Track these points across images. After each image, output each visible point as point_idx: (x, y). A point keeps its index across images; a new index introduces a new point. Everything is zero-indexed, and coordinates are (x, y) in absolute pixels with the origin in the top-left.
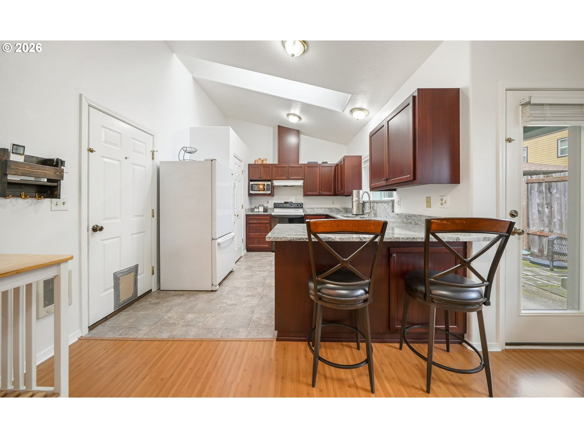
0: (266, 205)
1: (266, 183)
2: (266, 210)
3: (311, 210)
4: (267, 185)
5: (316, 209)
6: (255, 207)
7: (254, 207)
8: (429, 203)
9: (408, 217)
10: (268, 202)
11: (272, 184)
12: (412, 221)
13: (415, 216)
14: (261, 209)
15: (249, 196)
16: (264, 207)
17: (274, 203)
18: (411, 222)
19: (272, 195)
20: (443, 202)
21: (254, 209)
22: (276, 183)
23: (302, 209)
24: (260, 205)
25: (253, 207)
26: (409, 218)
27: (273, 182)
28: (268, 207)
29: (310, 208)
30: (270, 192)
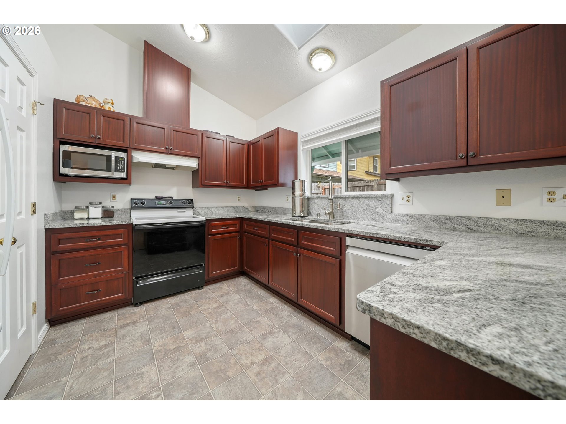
0: (108, 204)
1: (113, 154)
2: (108, 213)
3: (206, 210)
4: (117, 158)
5: (215, 209)
6: (76, 208)
7: (72, 208)
10: (114, 197)
11: (130, 158)
14: (96, 213)
15: (55, 180)
16: (103, 207)
17: (131, 199)
19: (127, 181)
21: (73, 213)
22: (139, 157)
23: (192, 210)
24: (90, 204)
25: (69, 206)
27: (132, 155)
28: (115, 208)
29: (205, 208)
30: (123, 175)
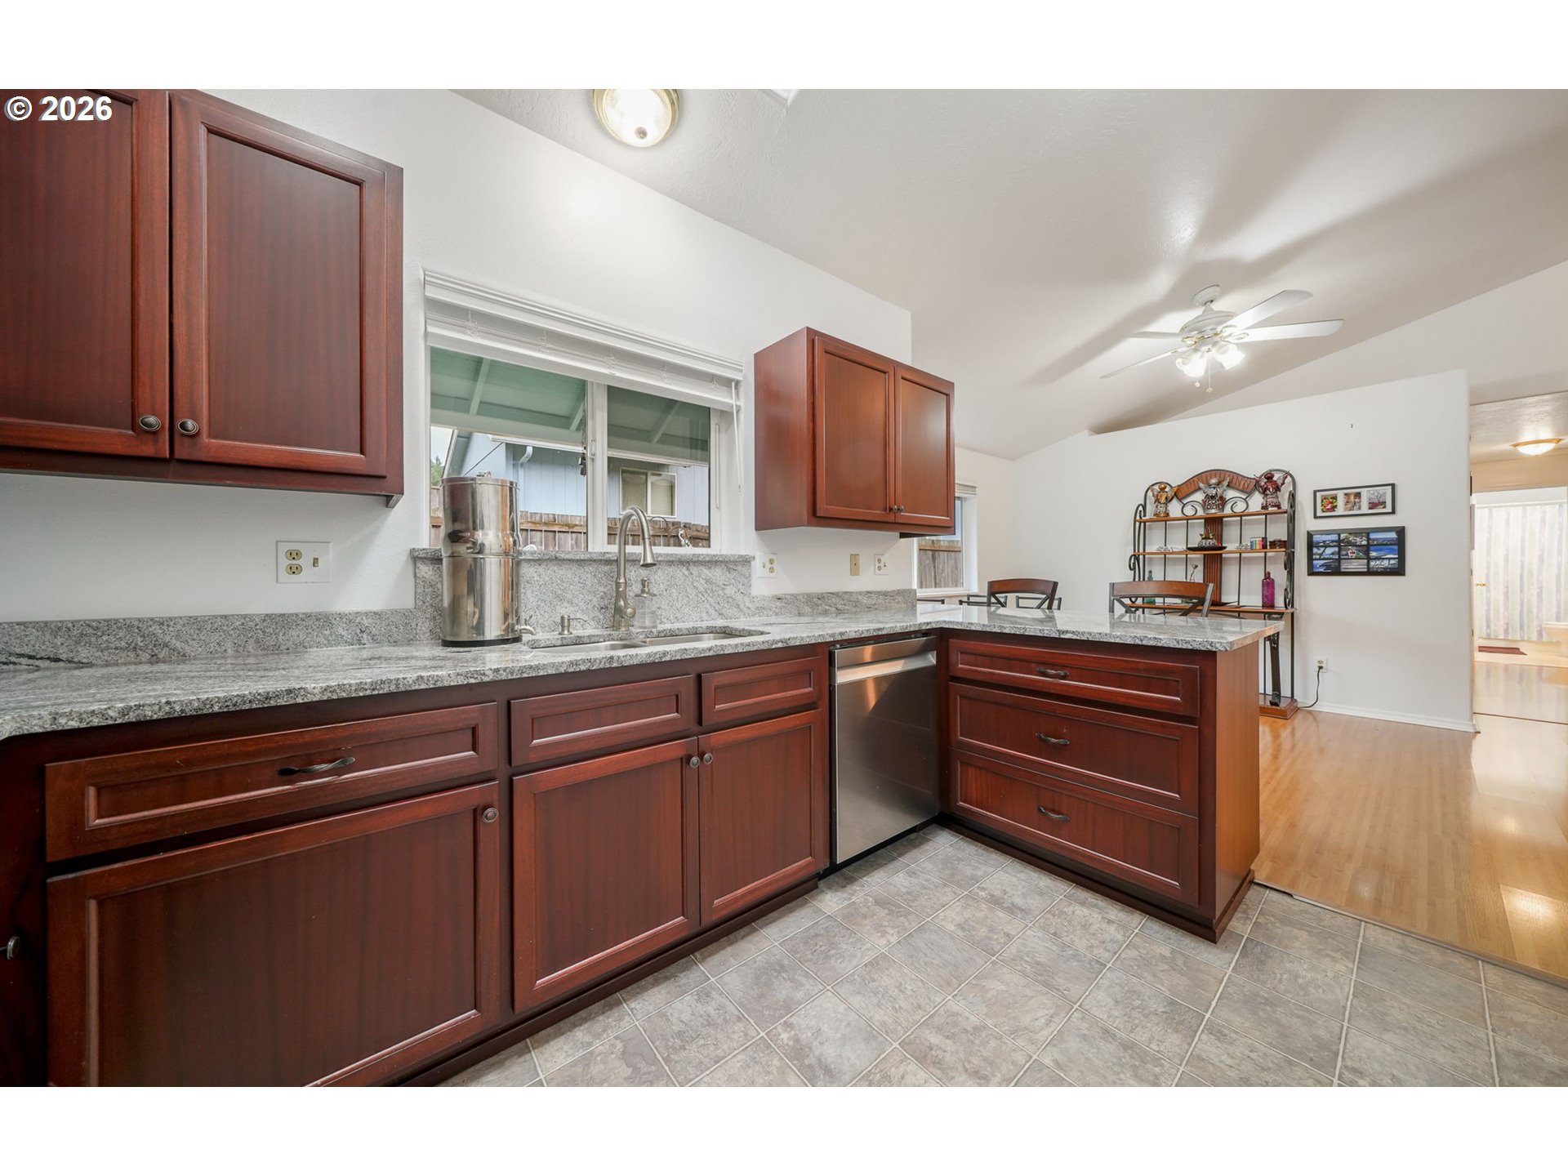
8: (855, 568)
9: (815, 600)
12: (827, 608)
13: (836, 594)
18: (826, 610)
20: (882, 565)
26: (820, 602)
